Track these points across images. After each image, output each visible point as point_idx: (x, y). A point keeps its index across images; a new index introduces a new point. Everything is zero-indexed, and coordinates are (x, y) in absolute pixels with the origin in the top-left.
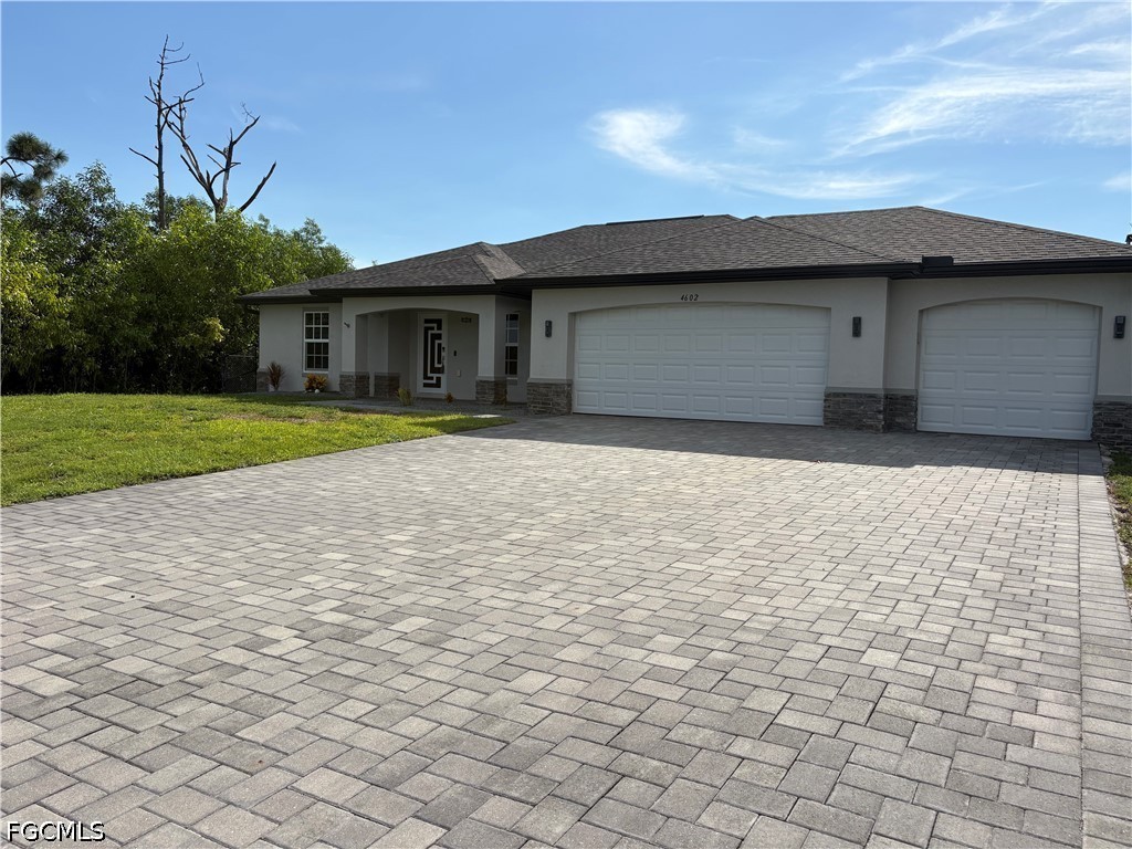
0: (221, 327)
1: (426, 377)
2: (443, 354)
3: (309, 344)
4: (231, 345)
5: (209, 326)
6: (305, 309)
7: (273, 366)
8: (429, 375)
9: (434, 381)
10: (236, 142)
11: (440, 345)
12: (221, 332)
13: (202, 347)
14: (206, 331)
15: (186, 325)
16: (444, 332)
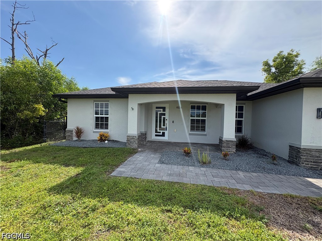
0: (43, 109)
1: (156, 131)
2: (166, 122)
3: (96, 117)
4: (49, 117)
5: (36, 108)
6: (94, 101)
7: (78, 128)
8: (158, 131)
9: (161, 134)
10: (48, 50)
11: (164, 118)
12: (43, 111)
13: (32, 118)
14: (34, 110)
15: (23, 107)
16: (167, 112)
